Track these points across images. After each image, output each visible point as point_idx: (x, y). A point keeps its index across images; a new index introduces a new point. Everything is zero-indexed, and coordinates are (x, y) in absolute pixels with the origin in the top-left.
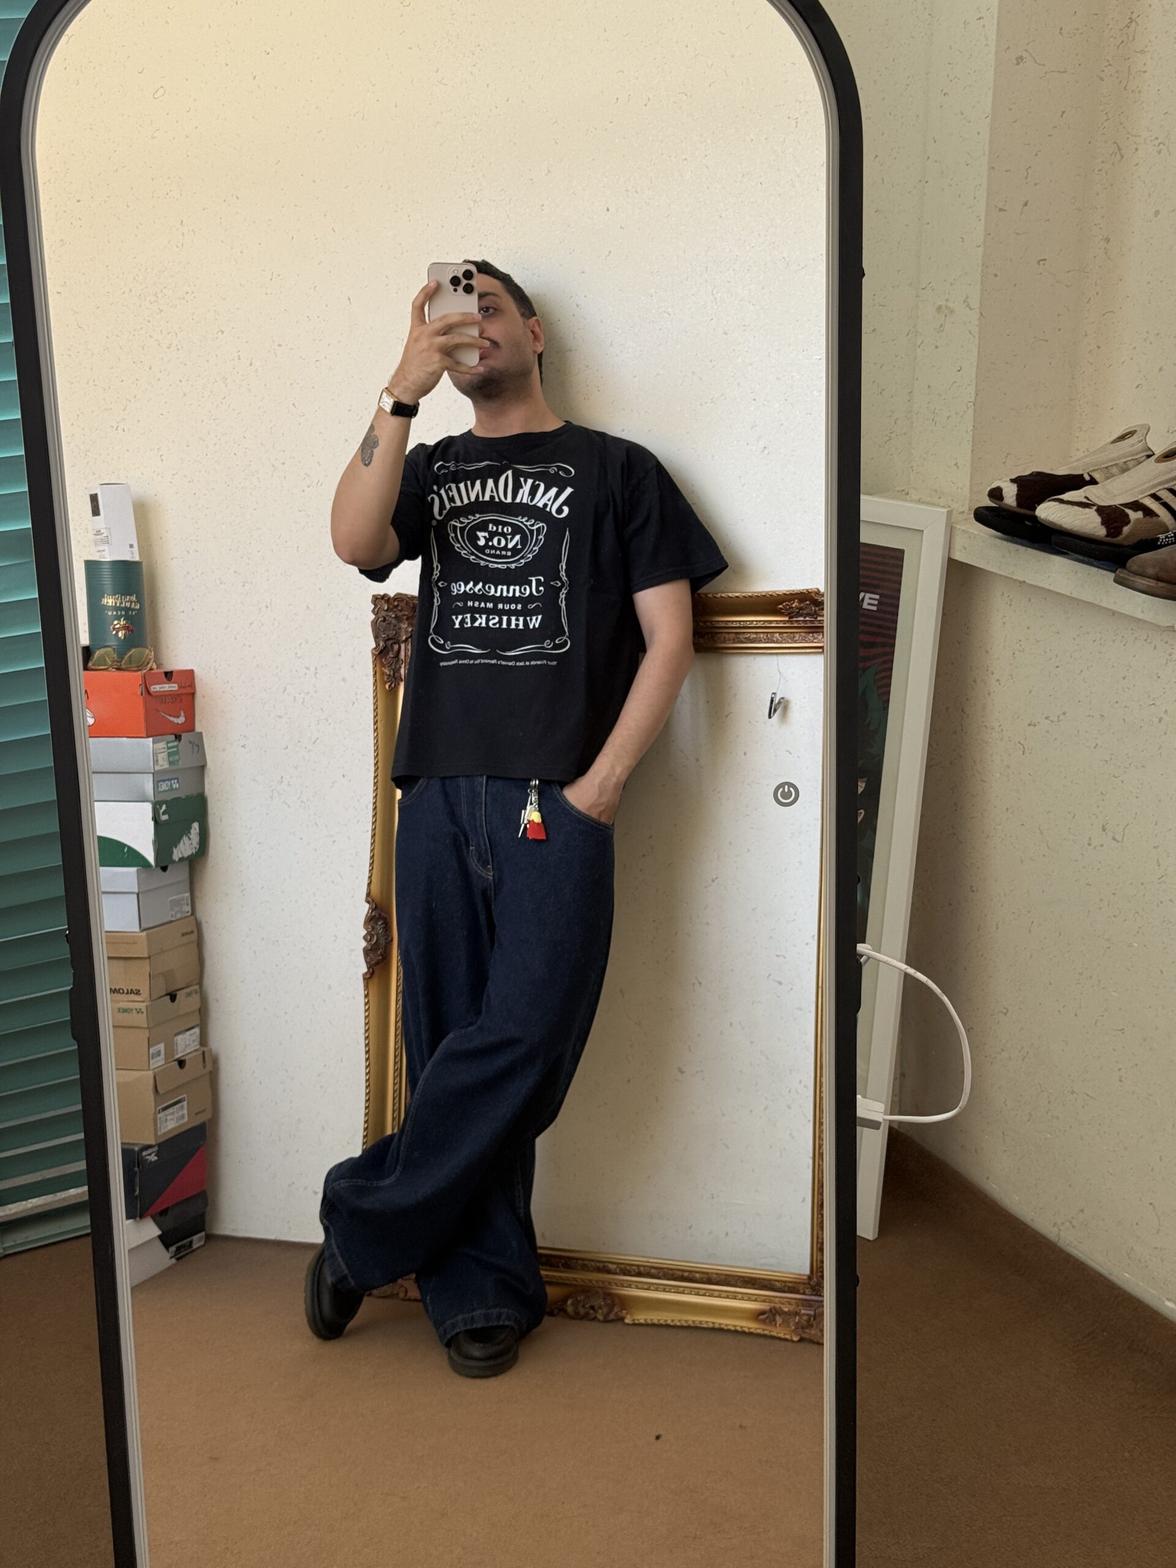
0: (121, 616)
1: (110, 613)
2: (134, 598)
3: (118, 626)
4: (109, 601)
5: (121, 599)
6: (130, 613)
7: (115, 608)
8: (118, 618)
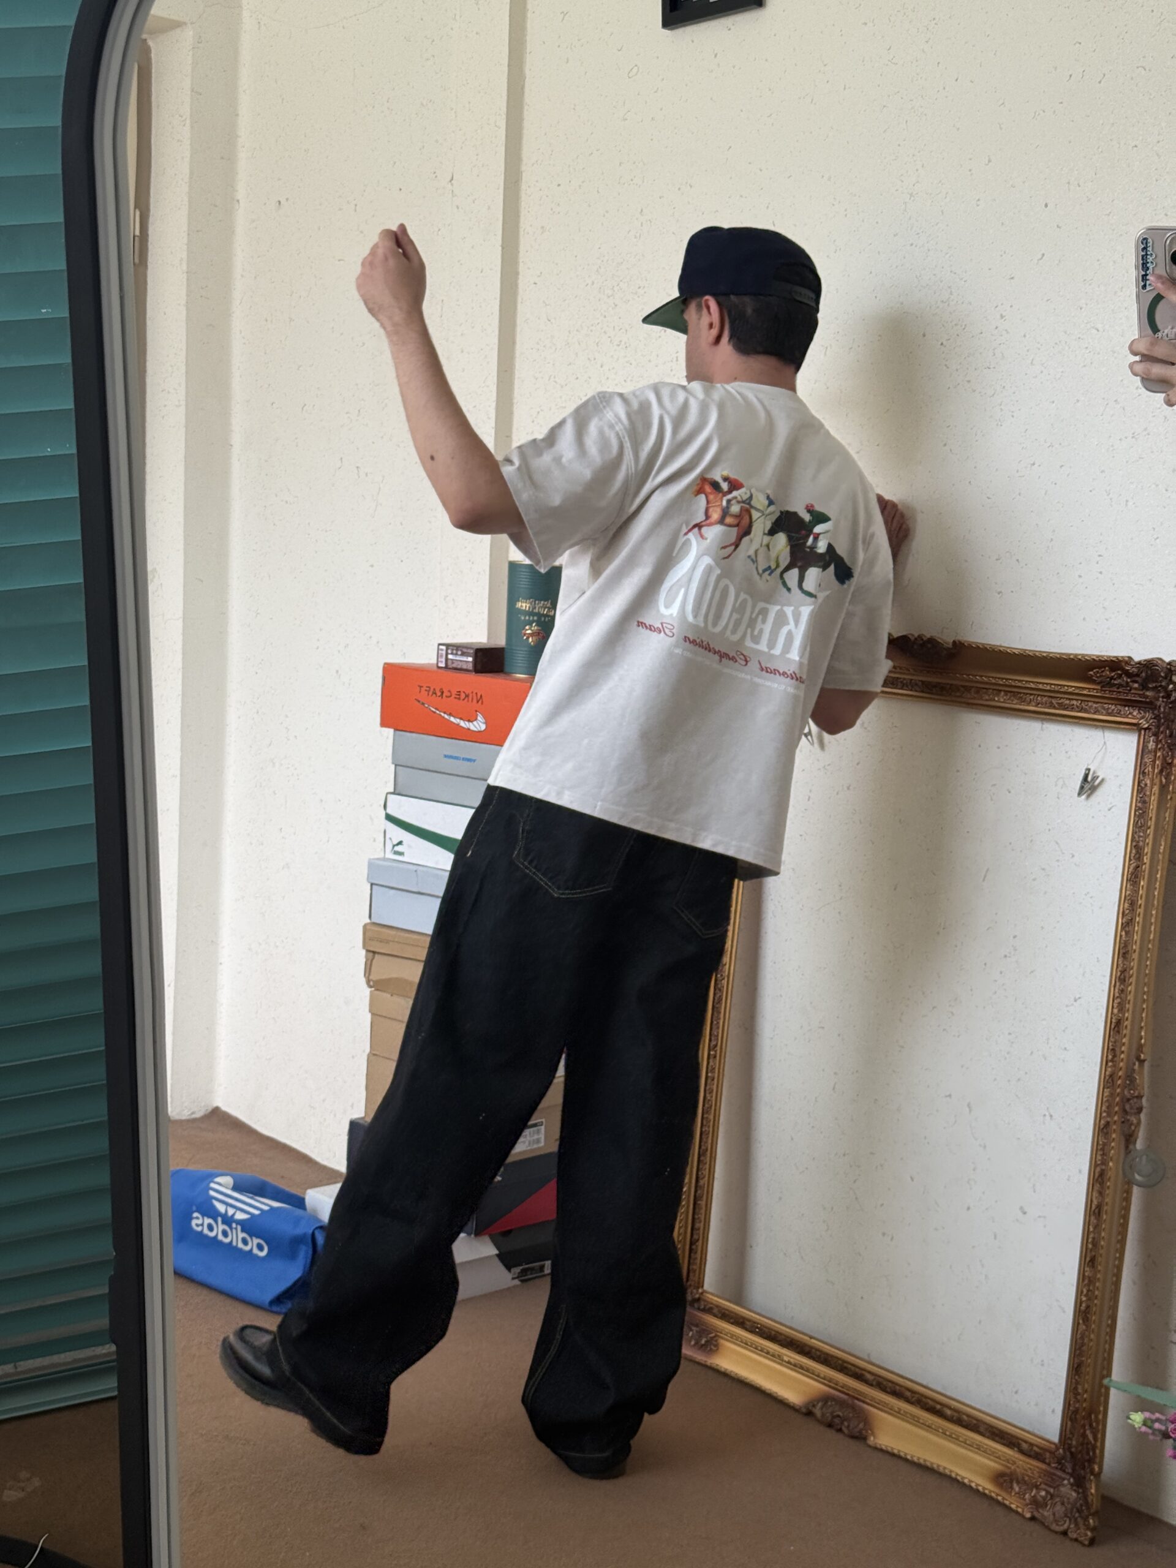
0: (533, 621)
1: (523, 618)
2: (549, 605)
3: (529, 632)
4: (523, 605)
5: (535, 603)
6: (543, 619)
7: (531, 613)
8: (530, 623)
